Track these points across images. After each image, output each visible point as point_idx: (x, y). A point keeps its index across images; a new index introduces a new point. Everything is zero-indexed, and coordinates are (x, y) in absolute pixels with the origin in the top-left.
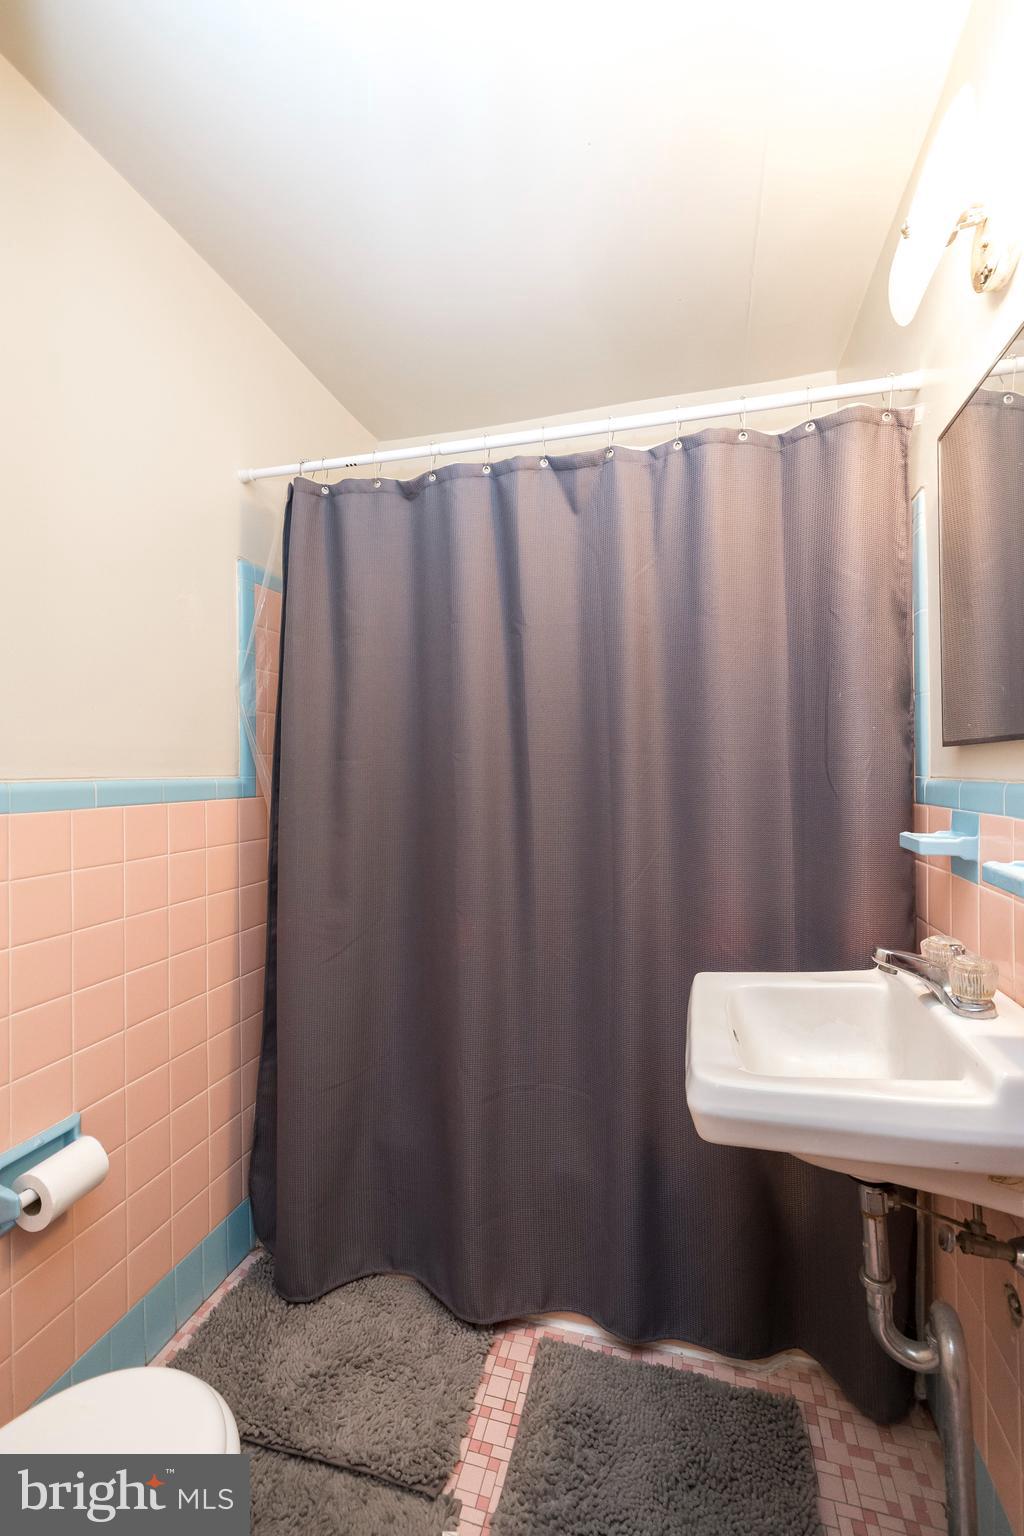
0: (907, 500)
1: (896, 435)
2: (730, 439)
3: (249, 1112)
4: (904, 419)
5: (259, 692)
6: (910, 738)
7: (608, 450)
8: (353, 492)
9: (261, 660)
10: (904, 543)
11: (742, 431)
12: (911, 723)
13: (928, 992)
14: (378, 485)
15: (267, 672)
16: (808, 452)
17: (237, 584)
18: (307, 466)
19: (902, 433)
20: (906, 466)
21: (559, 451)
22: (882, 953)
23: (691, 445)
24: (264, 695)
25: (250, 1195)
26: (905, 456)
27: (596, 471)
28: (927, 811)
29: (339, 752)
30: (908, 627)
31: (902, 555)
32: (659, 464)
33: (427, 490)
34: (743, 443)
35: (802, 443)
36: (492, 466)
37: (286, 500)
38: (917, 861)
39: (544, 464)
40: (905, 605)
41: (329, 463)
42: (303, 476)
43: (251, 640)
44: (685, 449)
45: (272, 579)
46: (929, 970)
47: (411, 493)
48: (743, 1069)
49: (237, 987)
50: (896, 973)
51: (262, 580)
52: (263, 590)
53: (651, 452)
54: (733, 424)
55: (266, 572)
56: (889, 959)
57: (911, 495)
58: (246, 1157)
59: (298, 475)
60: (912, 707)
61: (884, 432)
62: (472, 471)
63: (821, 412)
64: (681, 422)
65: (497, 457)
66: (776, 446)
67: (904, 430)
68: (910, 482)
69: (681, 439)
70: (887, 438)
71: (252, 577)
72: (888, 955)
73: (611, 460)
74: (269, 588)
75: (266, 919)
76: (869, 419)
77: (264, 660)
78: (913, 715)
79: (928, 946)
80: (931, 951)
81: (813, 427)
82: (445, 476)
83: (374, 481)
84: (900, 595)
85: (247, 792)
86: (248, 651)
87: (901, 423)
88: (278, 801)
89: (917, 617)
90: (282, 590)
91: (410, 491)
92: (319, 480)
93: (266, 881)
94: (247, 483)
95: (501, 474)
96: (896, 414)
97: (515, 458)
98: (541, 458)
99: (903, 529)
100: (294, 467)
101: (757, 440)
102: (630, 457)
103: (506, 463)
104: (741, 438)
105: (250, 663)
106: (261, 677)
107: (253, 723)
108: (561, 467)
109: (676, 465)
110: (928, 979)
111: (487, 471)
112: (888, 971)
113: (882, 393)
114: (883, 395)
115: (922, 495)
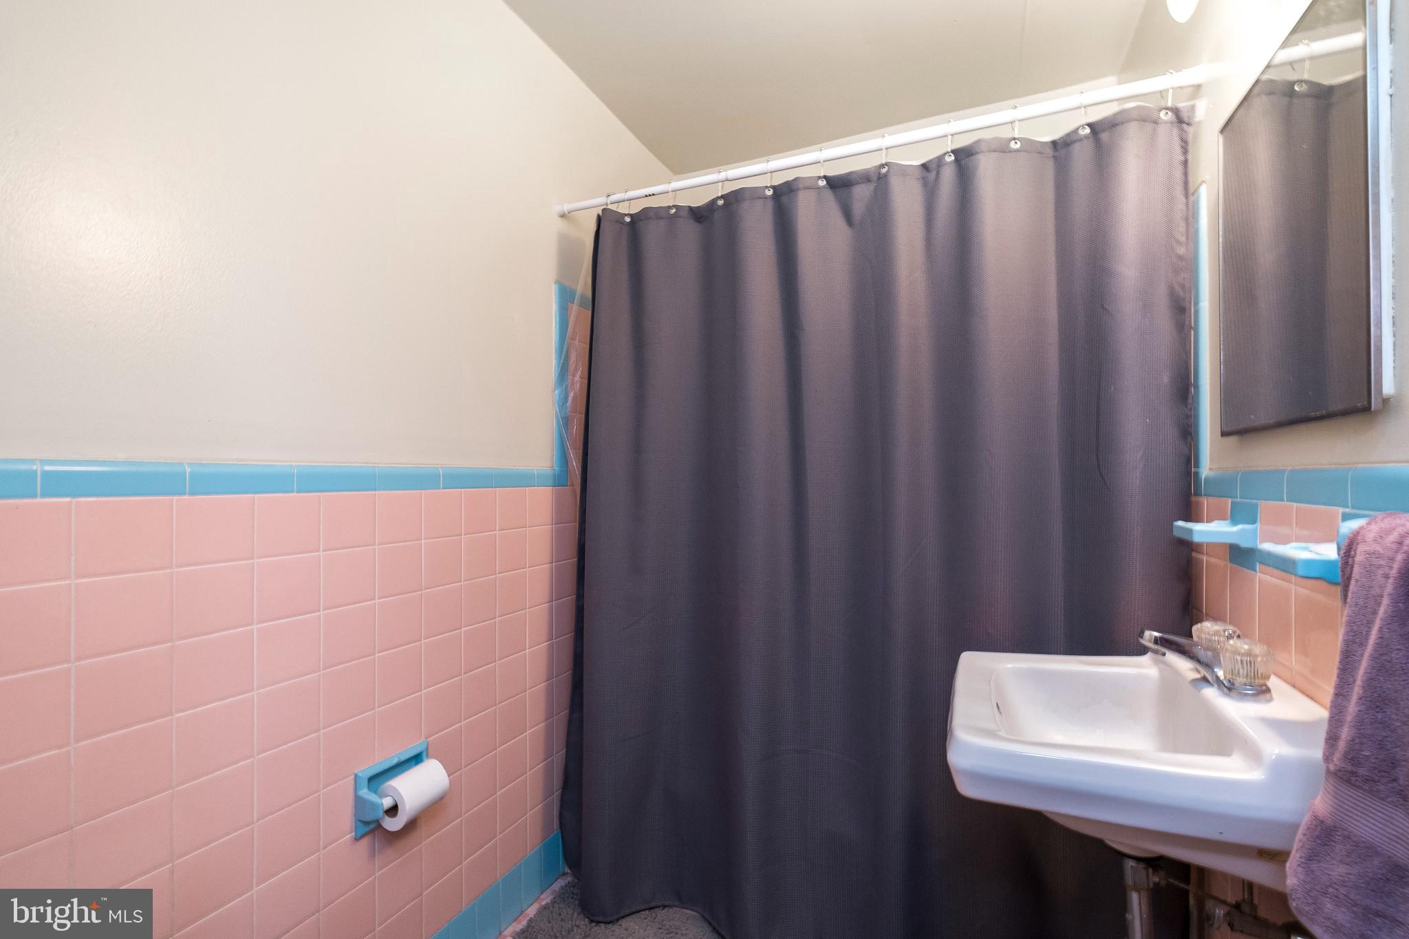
0: (1187, 196)
1: (1175, 132)
2: (1002, 148)
3: (559, 756)
4: (1185, 115)
5: (571, 394)
6: (1188, 432)
7: (882, 166)
8: (650, 218)
9: (573, 368)
10: (1183, 239)
11: (1014, 139)
12: (1188, 417)
13: (1198, 676)
14: (673, 211)
15: (577, 378)
16: (1082, 156)
17: (554, 303)
18: (614, 198)
19: (1183, 130)
20: (1185, 163)
21: (836, 171)
22: (1151, 635)
23: (964, 156)
24: (574, 398)
25: (561, 827)
26: (1185, 151)
27: (871, 187)
28: (1205, 503)
29: (637, 447)
30: (1187, 323)
31: (1181, 251)
32: (932, 176)
33: (716, 213)
34: (1017, 151)
35: (1077, 146)
36: (774, 188)
37: (595, 229)
38: (1194, 554)
39: (822, 183)
40: (1184, 299)
41: (631, 194)
42: (610, 207)
43: (565, 350)
44: (957, 160)
45: (583, 297)
46: (1201, 654)
47: (702, 217)
48: (1003, 734)
49: (551, 647)
50: (1164, 654)
51: (574, 300)
52: (575, 308)
53: (925, 166)
54: (1005, 133)
55: (578, 292)
56: (1156, 641)
57: (1191, 190)
58: (557, 794)
59: (605, 207)
60: (1190, 401)
61: (1163, 130)
62: (755, 193)
63: (1095, 115)
64: (952, 135)
65: (778, 180)
66: (1049, 151)
67: (1185, 126)
68: (1190, 178)
69: (953, 152)
70: (1167, 136)
71: (566, 296)
72: (1156, 637)
73: (886, 175)
74: (580, 306)
75: (575, 592)
76: (1147, 119)
77: (576, 367)
78: (1191, 409)
79: (1201, 631)
80: (1203, 636)
81: (1088, 130)
82: (734, 199)
83: (669, 208)
84: (1177, 288)
85: (559, 481)
86: (562, 361)
87: (1181, 120)
88: (586, 490)
89: (1197, 312)
90: (591, 309)
91: (700, 215)
92: (623, 209)
93: (576, 559)
94: (563, 216)
95: (784, 195)
96: (1176, 111)
97: (796, 179)
98: (819, 178)
99: (1183, 224)
100: (601, 200)
101: (1030, 146)
102: (904, 170)
103: (787, 184)
104: (1013, 145)
105: (564, 371)
106: (573, 384)
107: (566, 422)
108: (839, 185)
109: (948, 175)
110: (1199, 661)
111: (769, 193)
112: (1156, 652)
113: (1161, 92)
114: (1162, 94)
115: (1203, 191)
